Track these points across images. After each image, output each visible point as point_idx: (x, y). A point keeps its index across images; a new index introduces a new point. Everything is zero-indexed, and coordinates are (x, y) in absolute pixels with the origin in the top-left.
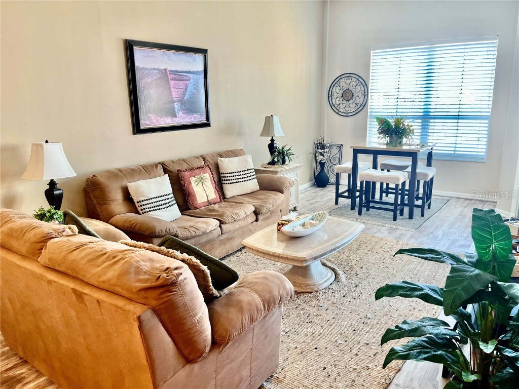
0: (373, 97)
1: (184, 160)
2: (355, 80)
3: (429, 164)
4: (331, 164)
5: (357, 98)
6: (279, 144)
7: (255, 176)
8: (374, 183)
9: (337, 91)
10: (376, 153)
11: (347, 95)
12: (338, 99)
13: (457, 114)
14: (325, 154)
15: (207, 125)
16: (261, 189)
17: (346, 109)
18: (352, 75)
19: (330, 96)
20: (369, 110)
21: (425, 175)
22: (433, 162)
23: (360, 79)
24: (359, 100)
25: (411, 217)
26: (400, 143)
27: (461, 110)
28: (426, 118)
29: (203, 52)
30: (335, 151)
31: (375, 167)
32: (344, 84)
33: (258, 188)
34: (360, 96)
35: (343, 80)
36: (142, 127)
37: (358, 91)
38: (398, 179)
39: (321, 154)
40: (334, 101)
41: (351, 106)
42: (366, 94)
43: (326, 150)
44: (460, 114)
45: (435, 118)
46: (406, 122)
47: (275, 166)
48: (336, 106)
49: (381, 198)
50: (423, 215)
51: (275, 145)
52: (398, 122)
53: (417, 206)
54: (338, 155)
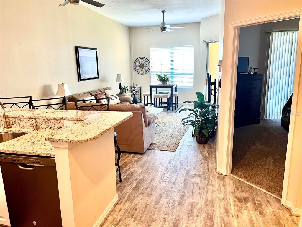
0: (152, 67)
1: (89, 92)
2: (145, 60)
3: (176, 91)
4: (137, 95)
5: (146, 67)
6: (123, 86)
7: (118, 97)
8: (157, 98)
9: (138, 64)
10: (156, 87)
11: (142, 66)
12: (138, 67)
13: (183, 73)
14: (136, 90)
15: (98, 78)
16: (121, 102)
17: (142, 71)
18: (143, 58)
19: (135, 66)
20: (151, 72)
21: (176, 94)
22: (177, 91)
23: (147, 59)
24: (147, 68)
25: (172, 110)
26: (166, 84)
27: (184, 72)
28: (172, 74)
29: (96, 49)
30: (139, 89)
31: (157, 93)
32: (140, 61)
33: (120, 102)
34: (147, 66)
35: (140, 60)
36: (81, 79)
37: (146, 64)
38: (168, 96)
39: (133, 90)
40: (136, 68)
41: (144, 70)
42: (149, 66)
43: (136, 89)
44: (184, 73)
45: (175, 75)
46: (167, 76)
47: (123, 94)
48: (137, 70)
49: (160, 104)
50: (176, 109)
51: (122, 86)
52: (165, 76)
53: (174, 106)
54: (140, 91)
